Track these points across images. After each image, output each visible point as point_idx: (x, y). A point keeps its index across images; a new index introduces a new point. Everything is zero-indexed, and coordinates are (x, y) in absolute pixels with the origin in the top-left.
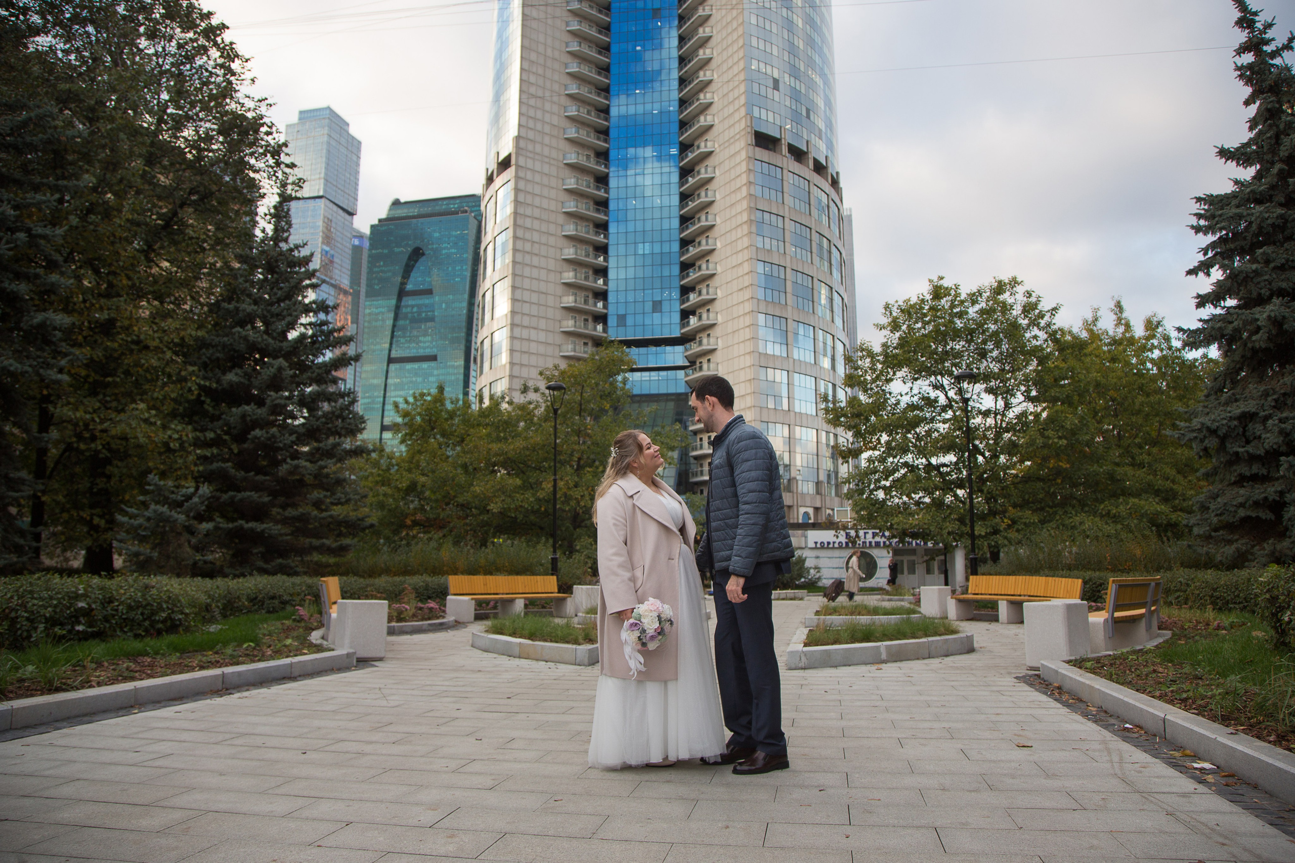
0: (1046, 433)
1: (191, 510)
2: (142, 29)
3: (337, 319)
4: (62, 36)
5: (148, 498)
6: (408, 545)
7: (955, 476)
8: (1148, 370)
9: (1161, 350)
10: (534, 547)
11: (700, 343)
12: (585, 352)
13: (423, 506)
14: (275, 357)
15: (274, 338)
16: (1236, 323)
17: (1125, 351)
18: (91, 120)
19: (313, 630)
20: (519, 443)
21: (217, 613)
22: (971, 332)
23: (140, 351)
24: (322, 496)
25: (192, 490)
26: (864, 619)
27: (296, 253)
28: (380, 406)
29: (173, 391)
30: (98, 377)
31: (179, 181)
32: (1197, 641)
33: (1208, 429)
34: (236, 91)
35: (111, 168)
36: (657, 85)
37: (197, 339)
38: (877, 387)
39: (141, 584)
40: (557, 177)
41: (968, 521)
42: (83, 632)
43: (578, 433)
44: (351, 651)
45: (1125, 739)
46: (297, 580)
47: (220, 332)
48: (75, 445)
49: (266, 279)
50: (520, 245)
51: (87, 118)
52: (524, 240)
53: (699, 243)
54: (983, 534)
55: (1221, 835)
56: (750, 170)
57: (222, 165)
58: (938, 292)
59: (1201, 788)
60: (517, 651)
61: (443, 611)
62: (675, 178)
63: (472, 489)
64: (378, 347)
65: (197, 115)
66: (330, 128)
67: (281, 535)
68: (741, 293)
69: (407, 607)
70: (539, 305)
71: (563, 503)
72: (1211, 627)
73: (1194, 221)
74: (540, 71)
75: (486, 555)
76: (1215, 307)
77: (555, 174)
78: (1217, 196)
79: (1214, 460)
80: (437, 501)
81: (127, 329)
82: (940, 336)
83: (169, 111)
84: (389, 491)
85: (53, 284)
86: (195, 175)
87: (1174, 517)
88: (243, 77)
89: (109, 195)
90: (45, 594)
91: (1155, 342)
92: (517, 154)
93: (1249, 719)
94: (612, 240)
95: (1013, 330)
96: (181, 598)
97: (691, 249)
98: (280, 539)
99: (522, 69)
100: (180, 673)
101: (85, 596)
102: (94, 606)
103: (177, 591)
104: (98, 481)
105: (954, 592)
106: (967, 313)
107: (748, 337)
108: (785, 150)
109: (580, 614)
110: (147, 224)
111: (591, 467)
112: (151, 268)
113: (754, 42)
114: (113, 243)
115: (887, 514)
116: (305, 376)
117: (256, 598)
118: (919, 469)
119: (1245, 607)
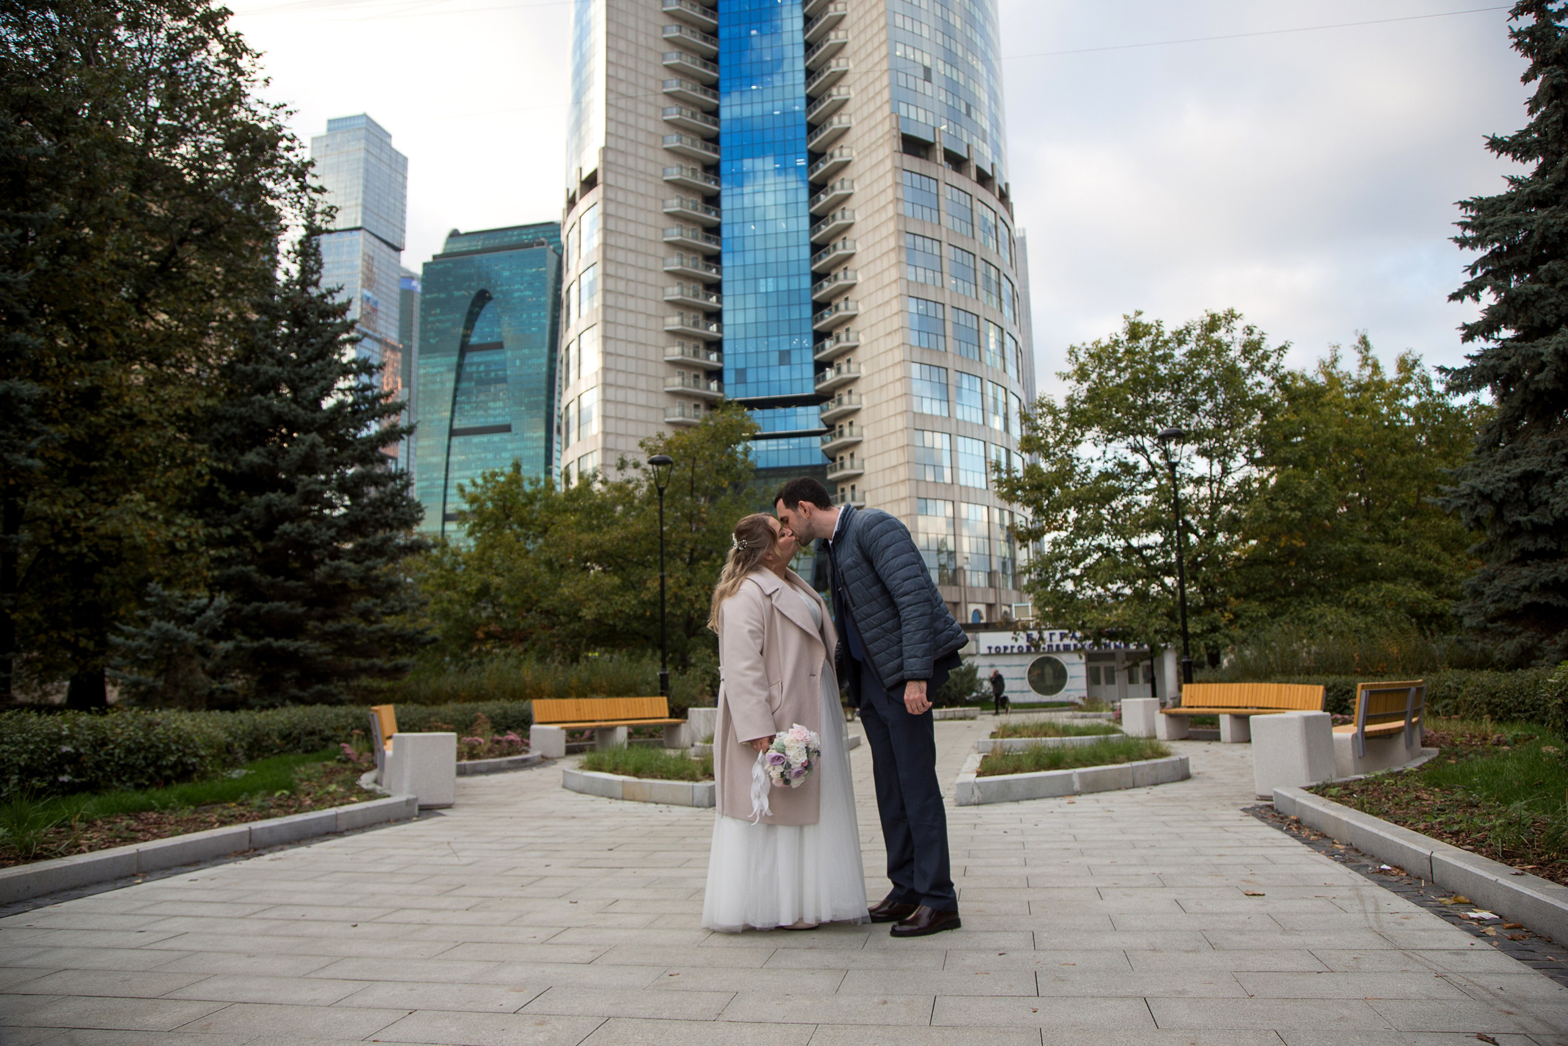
0: (1275, 504)
1: (204, 626)
2: (120, 16)
3: (386, 382)
4: (14, 24)
5: (149, 612)
6: (480, 663)
7: (1161, 561)
8: (1403, 422)
9: (1419, 396)
10: (639, 661)
11: (840, 402)
12: (696, 417)
13: (498, 614)
14: (307, 432)
15: (305, 408)
16: (1513, 360)
17: (1373, 398)
18: (59, 134)
19: (363, 772)
20: (617, 533)
21: (240, 754)
22: (1178, 380)
23: (133, 427)
24: (370, 604)
25: (205, 601)
26: (1051, 741)
27: (329, 300)
28: (441, 490)
29: (177, 477)
30: (79, 462)
31: (176, 210)
32: (1471, 760)
33: (1481, 494)
34: (245, 95)
35: (88, 194)
36: (777, 80)
37: (206, 409)
38: (1062, 451)
39: (143, 720)
40: (656, 198)
41: (1179, 616)
42: (68, 783)
43: (690, 518)
44: (412, 796)
45: (1382, 884)
46: (341, 710)
47: (236, 402)
48: (53, 548)
49: (292, 333)
50: (611, 284)
51: (53, 131)
52: (616, 277)
53: (836, 277)
54: (1199, 631)
55: (1506, 1001)
56: (897, 184)
57: (231, 190)
58: (1135, 331)
59: (1479, 943)
60: (619, 791)
61: (526, 745)
62: (804, 195)
63: (559, 590)
64: (436, 416)
65: (196, 126)
66: (367, 140)
67: (320, 655)
68: (889, 338)
69: (481, 740)
70: (637, 358)
71: (673, 605)
72: (1489, 742)
73: (1458, 232)
74: (631, 64)
75: (579, 673)
76: (1487, 339)
77: (653, 194)
78: (1487, 199)
79: (1489, 533)
80: (515, 607)
81: (116, 400)
82: (1139, 386)
83: (160, 122)
84: (455, 596)
85: (17, 345)
86: (198, 202)
87: (1439, 605)
88: (254, 77)
89: (86, 230)
90: (18, 737)
91: (1411, 386)
92: (605, 170)
93: (1539, 855)
94: (727, 276)
95: (1231, 376)
96: (194, 737)
97: (825, 284)
98: (319, 659)
99: (608, 62)
100: (195, 831)
101: (71, 737)
102: (82, 750)
103: (189, 728)
104: (84, 592)
105: (1163, 705)
106: (1172, 356)
107: (899, 393)
108: (940, 156)
109: (697, 744)
110: (137, 267)
111: (706, 559)
112: (144, 322)
113: (899, 20)
114: (94, 291)
115: (1078, 610)
116: (345, 454)
117: (290, 734)
118: (1116, 553)
119: (1532, 716)
